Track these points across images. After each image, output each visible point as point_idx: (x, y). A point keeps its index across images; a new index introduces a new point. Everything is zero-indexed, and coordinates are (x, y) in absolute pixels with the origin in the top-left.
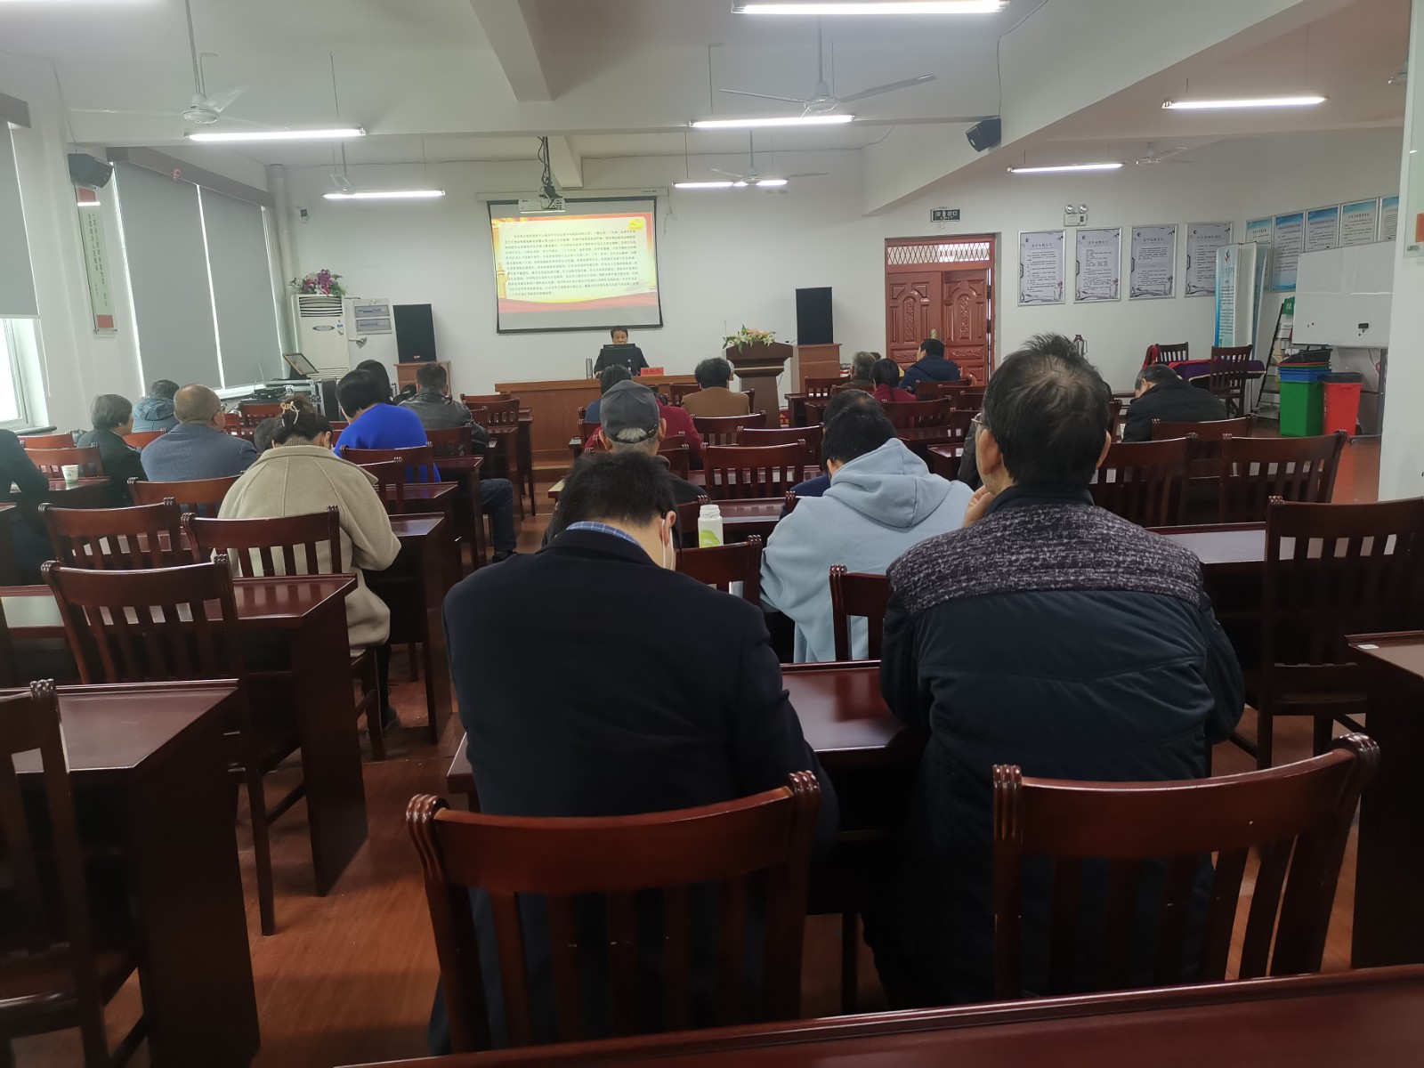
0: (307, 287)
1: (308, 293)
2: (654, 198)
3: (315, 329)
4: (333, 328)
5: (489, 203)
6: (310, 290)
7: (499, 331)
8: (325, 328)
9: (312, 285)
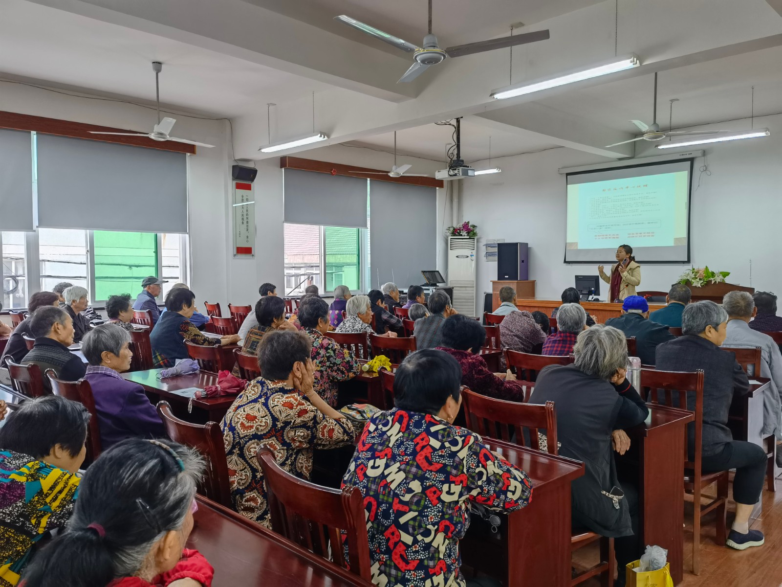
0: (456, 232)
1: (457, 236)
2: (692, 160)
3: (457, 257)
4: (468, 257)
5: (568, 174)
6: (457, 234)
7: (565, 262)
8: (463, 257)
9: (459, 231)
